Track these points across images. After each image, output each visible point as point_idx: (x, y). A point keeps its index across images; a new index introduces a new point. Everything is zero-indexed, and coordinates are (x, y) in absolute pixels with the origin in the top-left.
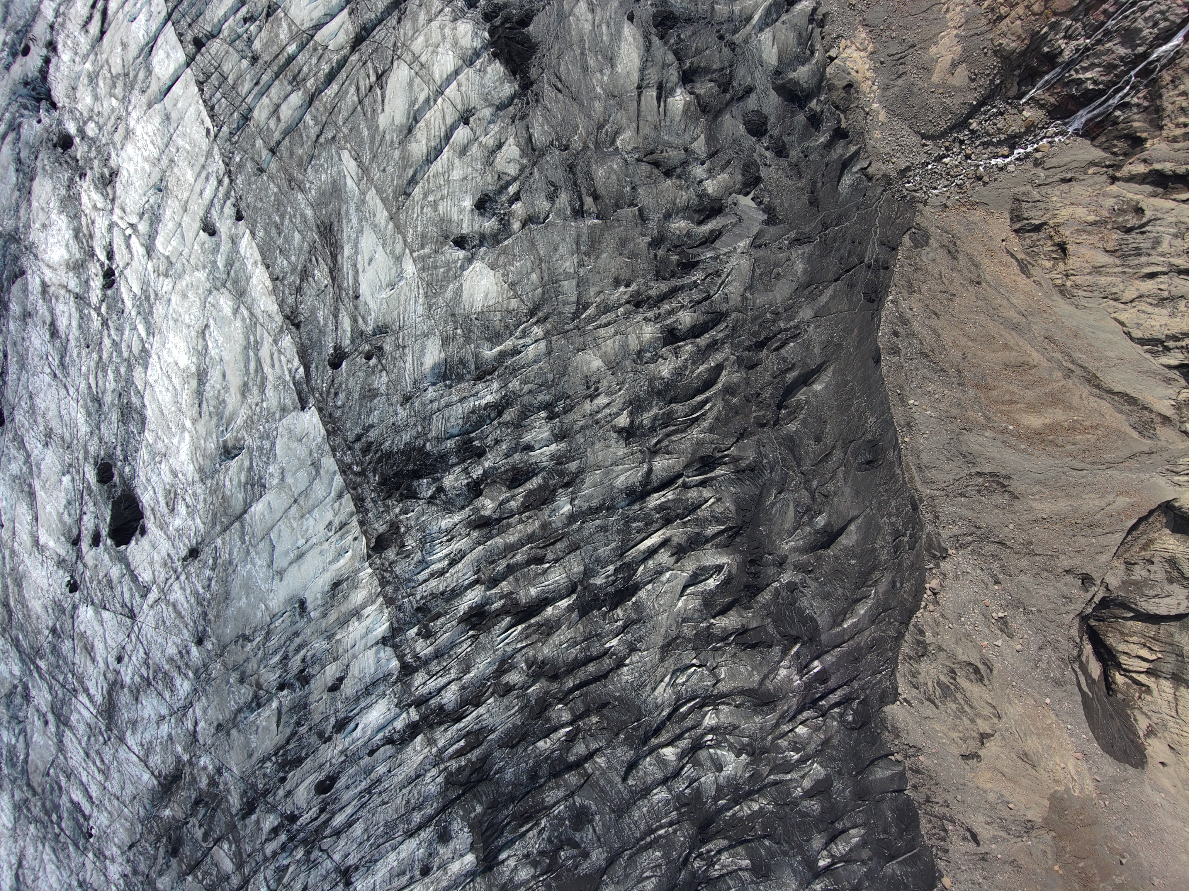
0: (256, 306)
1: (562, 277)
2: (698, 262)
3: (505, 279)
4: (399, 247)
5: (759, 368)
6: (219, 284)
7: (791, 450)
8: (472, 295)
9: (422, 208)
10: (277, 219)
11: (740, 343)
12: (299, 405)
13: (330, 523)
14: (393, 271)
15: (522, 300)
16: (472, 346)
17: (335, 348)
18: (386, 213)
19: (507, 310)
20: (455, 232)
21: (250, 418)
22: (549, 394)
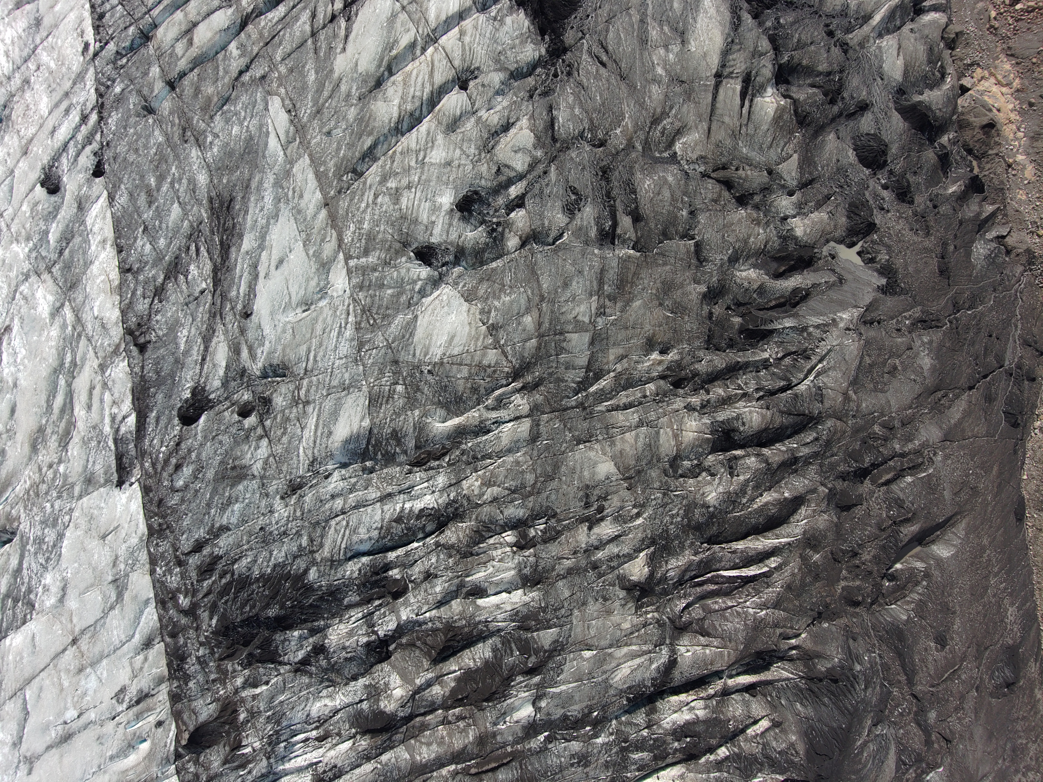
0: (87, 308)
1: (570, 327)
2: (772, 332)
3: (485, 318)
4: (329, 247)
5: (859, 511)
6: (42, 266)
7: (900, 655)
8: (429, 336)
9: (376, 196)
10: (153, 181)
11: (832, 467)
12: (115, 477)
13: (123, 690)
14: (313, 283)
15: (504, 354)
16: (417, 412)
17: (194, 392)
18: (318, 195)
19: (479, 366)
20: (420, 238)
21: (35, 486)
22: (523, 506)
